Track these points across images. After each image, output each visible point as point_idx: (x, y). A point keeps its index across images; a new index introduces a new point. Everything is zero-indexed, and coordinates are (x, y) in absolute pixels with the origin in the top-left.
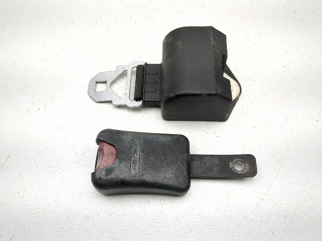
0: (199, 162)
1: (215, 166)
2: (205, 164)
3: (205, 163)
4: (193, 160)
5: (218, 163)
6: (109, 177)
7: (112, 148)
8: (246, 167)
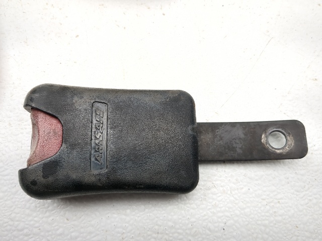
0: (210, 136)
1: (237, 141)
2: (221, 139)
3: (220, 137)
4: (201, 132)
5: (242, 136)
6: (51, 179)
7: (54, 121)
8: (289, 143)
